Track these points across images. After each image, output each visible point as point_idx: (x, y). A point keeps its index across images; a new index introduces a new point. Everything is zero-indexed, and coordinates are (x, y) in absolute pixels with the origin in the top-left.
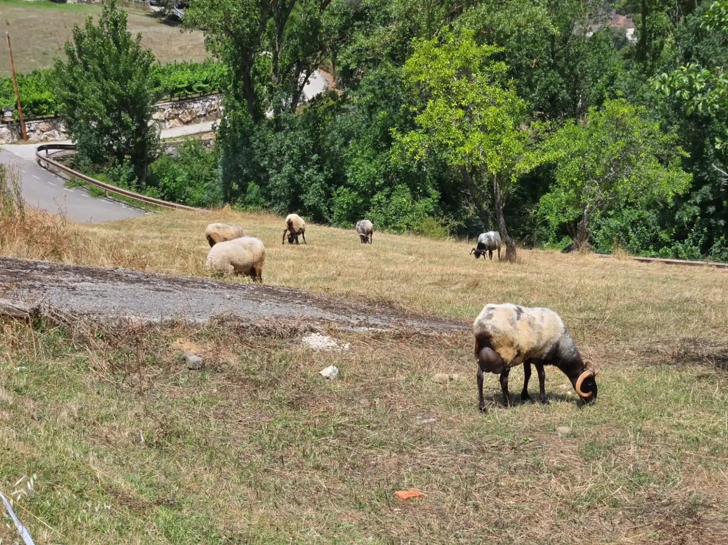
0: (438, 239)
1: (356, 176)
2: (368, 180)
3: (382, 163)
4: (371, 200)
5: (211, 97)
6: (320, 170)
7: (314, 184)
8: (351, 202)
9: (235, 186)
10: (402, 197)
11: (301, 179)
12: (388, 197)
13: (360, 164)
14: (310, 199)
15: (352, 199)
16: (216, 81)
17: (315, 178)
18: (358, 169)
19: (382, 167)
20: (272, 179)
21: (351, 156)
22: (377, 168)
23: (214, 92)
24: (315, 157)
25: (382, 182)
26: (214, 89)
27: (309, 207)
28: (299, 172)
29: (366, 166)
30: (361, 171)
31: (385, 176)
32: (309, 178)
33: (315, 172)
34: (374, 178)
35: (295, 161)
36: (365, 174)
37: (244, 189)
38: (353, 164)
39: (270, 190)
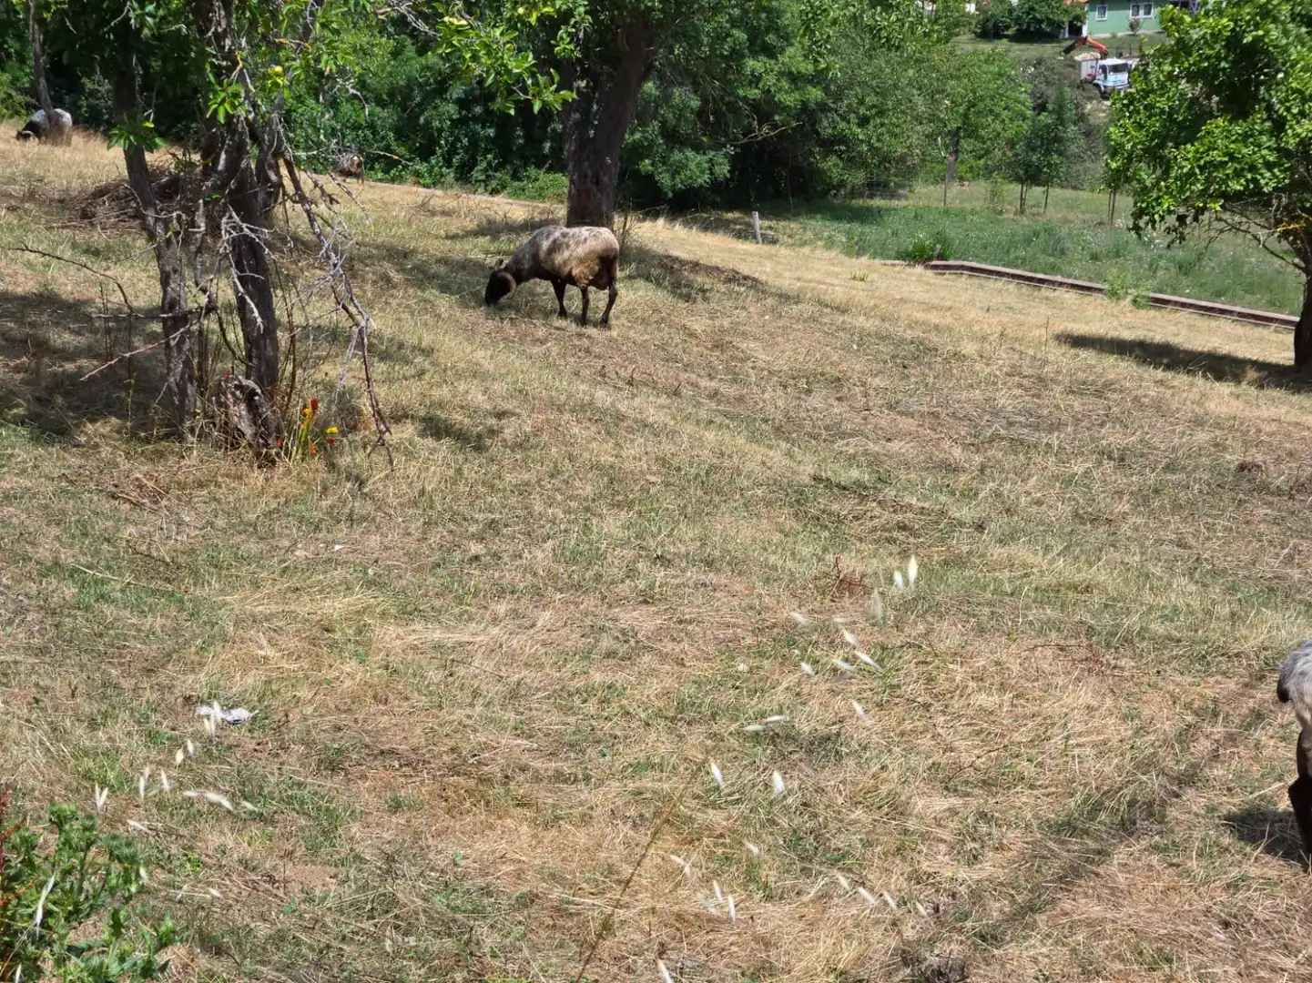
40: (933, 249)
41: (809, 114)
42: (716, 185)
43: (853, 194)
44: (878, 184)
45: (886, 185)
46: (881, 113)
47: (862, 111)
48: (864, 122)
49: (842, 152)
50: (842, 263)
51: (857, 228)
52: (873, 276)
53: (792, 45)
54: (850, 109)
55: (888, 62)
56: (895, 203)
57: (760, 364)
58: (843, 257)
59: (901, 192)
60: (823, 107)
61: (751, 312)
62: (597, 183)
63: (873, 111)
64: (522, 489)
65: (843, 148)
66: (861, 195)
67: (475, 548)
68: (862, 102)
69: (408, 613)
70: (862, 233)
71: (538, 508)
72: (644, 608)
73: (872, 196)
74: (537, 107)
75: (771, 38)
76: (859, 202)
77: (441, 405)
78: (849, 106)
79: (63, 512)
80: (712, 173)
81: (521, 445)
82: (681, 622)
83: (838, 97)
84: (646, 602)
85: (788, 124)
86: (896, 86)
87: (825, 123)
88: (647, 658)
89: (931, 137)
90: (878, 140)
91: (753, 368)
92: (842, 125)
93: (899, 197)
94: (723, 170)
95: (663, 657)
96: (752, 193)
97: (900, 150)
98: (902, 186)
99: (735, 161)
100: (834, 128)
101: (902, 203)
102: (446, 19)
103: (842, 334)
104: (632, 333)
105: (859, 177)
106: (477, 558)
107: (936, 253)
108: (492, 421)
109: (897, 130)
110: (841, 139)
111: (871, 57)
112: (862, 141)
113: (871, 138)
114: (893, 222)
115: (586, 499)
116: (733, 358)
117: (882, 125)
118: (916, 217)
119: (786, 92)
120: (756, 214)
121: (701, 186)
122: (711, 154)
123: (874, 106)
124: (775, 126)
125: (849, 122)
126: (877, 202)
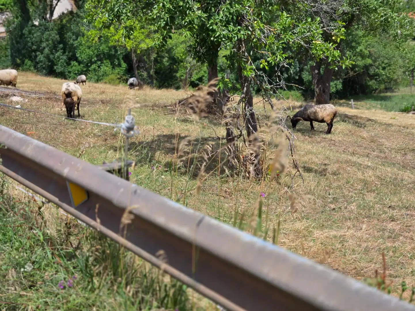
0: (116, 85)
1: (82, 56)
2: (89, 58)
3: (95, 49)
4: (90, 69)
5: (6, 13)
6: (64, 53)
7: (61, 60)
8: (80, 70)
9: (18, 61)
10: (106, 67)
11: (54, 58)
12: (99, 67)
13: (84, 50)
14: (58, 68)
15: (81, 69)
16: (8, 4)
17: (61, 57)
18: (83, 52)
19: (96, 51)
20: (38, 58)
21: (79, 45)
22: (93, 52)
23: (7, 10)
24: (61, 46)
25: (96, 59)
26: (7, 9)
27: (59, 73)
28: (53, 54)
29: (87, 50)
30: (85, 54)
31: (97, 56)
32: (58, 57)
33: (61, 54)
34: (92, 57)
35: (50, 48)
36: (87, 55)
37: (23, 62)
38: (80, 49)
39: (38, 63)
40: (411, 108)
41: (367, 67)
42: (337, 92)
43: (380, 92)
44: (389, 88)
45: (391, 88)
46: (389, 65)
47: (383, 65)
48: (384, 69)
49: (377, 79)
50: (386, 114)
51: (384, 103)
52: (397, 117)
53: (360, 45)
54: (379, 65)
55: (391, 49)
56: (394, 94)
57: (387, 146)
58: (385, 112)
59: (395, 90)
60: (371, 65)
61: (378, 130)
62: (324, 92)
63: (387, 65)
64: (339, 187)
65: (377, 77)
66: (383, 92)
67: (333, 206)
68: (383, 62)
69: (322, 227)
70: (386, 104)
71: (346, 193)
72: (393, 223)
73: (386, 92)
74: (344, 67)
75: (354, 44)
76: (382, 94)
77: (306, 162)
78: (379, 64)
79: (204, 200)
80: (336, 88)
81: (334, 174)
82: (407, 226)
83: (375, 61)
84: (392, 221)
85: (360, 70)
86: (394, 57)
87: (371, 70)
88: (401, 238)
89: (404, 72)
90: (389, 74)
91: (385, 148)
92: (377, 70)
93: (395, 92)
94: (340, 87)
95: (406, 237)
96: (348, 94)
97: (396, 77)
98: (395, 88)
99: (344, 84)
100: (374, 71)
101: (396, 94)
102: (314, 42)
103: (410, 135)
104: (345, 139)
105: (382, 86)
106: (334, 209)
107: (412, 109)
108: (323, 167)
109: (395, 71)
110: (377, 75)
111: (385, 48)
112: (384, 75)
113: (386, 73)
114: (395, 100)
115: (359, 190)
116: (378, 145)
117: (390, 69)
118: (402, 98)
119: (360, 61)
120: (352, 100)
121: (333, 92)
122: (335, 82)
123: (387, 63)
124: (355, 72)
125: (379, 69)
126: (389, 94)
